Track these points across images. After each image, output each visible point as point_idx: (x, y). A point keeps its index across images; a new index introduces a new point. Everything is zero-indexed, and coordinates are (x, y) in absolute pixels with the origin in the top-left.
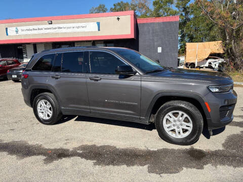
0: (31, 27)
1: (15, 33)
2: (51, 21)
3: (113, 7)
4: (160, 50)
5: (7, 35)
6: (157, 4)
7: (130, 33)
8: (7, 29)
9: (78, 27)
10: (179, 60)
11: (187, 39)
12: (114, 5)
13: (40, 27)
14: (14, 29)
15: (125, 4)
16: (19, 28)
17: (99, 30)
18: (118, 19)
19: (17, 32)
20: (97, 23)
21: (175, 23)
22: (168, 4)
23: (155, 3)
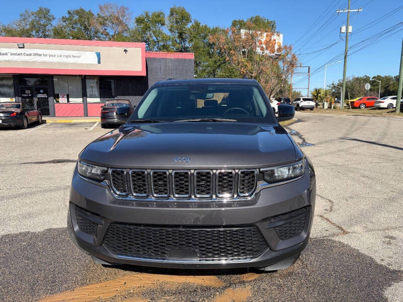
2: (24, 45)
3: (67, 16)
6: (141, 23)
7: (140, 69)
9: (67, 57)
12: (69, 13)
13: (4, 51)
15: (88, 14)
17: (99, 62)
18: (126, 51)
21: (190, 60)
22: (157, 24)
23: (139, 21)
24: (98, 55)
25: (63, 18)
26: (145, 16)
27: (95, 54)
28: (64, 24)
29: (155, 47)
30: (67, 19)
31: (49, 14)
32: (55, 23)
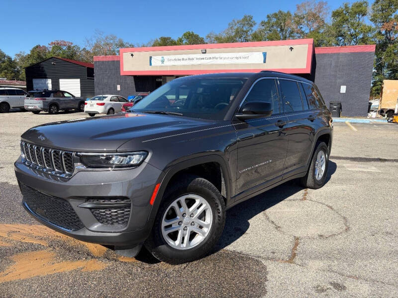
0: (180, 57)
1: (160, 64)
2: (206, 50)
3: (266, 20)
4: (343, 89)
5: (151, 64)
6: (338, 16)
7: (305, 67)
8: (151, 58)
9: (238, 58)
10: (370, 104)
11: (386, 71)
12: (268, 17)
13: (191, 56)
14: (160, 58)
15: (286, 15)
16: (166, 57)
17: (265, 62)
18: (291, 49)
19: (163, 62)
20: (263, 53)
21: (369, 53)
22: (357, 16)
23: (336, 14)
24: (265, 55)
25: (262, 22)
26: (344, 8)
27: (262, 54)
28: (263, 28)
29: (353, 42)
30: (265, 23)
31: (252, 20)
32: (256, 29)
